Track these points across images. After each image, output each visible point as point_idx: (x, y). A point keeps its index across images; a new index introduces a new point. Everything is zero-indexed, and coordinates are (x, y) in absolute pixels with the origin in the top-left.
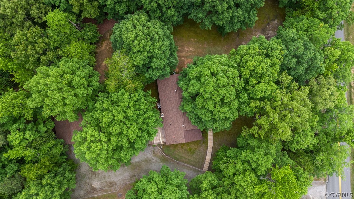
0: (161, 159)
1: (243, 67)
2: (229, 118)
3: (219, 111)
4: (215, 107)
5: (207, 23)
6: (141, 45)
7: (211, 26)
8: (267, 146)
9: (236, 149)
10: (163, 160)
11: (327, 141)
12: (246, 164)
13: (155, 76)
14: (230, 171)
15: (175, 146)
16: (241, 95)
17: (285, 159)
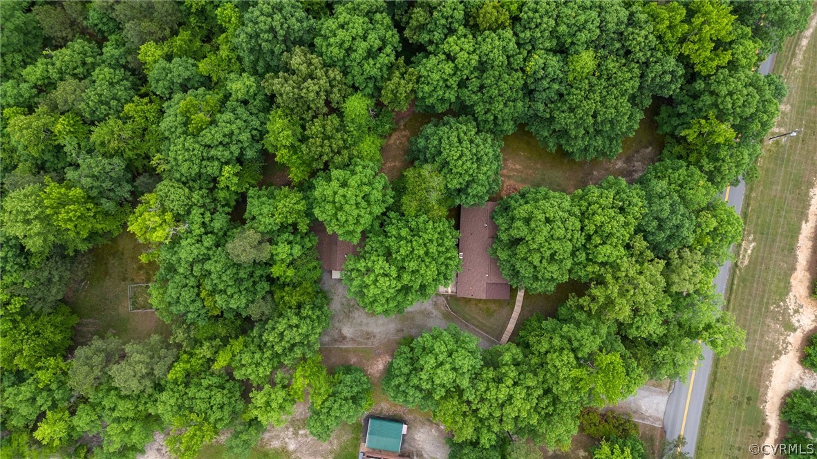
0: (443, 314)
1: (588, 218)
2: (557, 279)
3: (545, 268)
4: (541, 262)
5: (551, 145)
6: (465, 167)
7: (555, 148)
8: (597, 325)
9: (555, 321)
10: (447, 316)
11: (677, 333)
12: (565, 341)
13: (467, 203)
14: (545, 346)
15: (467, 301)
16: (578, 253)
17: (616, 345)
